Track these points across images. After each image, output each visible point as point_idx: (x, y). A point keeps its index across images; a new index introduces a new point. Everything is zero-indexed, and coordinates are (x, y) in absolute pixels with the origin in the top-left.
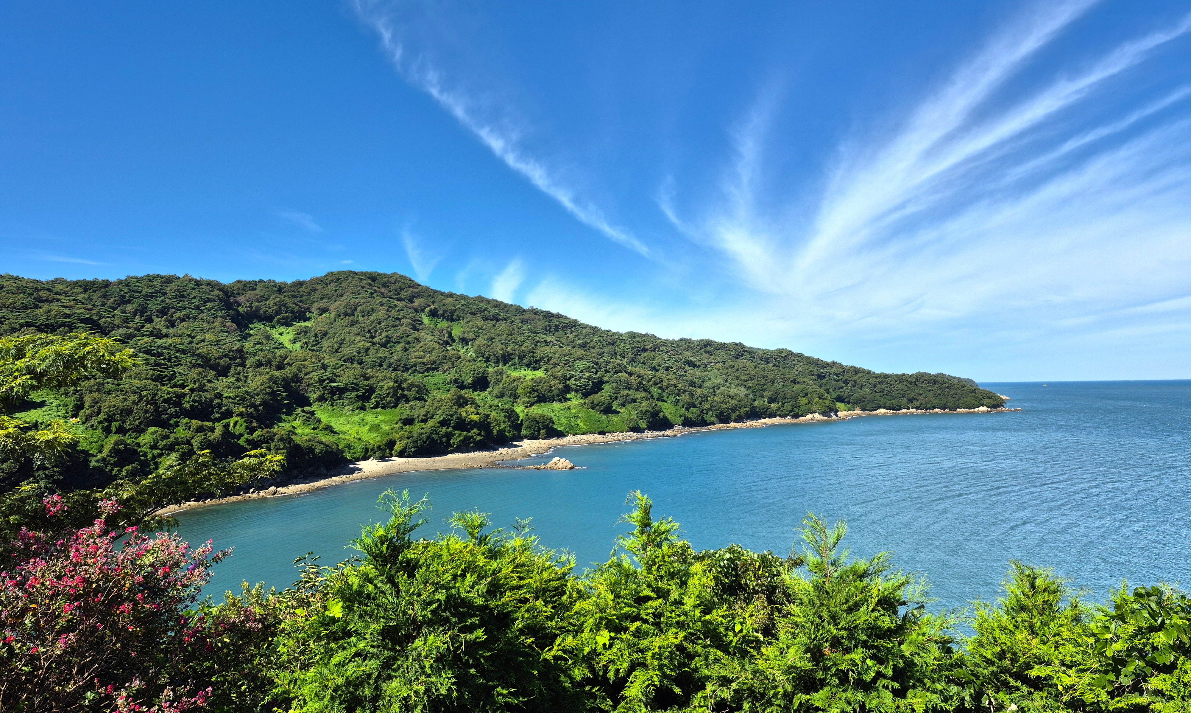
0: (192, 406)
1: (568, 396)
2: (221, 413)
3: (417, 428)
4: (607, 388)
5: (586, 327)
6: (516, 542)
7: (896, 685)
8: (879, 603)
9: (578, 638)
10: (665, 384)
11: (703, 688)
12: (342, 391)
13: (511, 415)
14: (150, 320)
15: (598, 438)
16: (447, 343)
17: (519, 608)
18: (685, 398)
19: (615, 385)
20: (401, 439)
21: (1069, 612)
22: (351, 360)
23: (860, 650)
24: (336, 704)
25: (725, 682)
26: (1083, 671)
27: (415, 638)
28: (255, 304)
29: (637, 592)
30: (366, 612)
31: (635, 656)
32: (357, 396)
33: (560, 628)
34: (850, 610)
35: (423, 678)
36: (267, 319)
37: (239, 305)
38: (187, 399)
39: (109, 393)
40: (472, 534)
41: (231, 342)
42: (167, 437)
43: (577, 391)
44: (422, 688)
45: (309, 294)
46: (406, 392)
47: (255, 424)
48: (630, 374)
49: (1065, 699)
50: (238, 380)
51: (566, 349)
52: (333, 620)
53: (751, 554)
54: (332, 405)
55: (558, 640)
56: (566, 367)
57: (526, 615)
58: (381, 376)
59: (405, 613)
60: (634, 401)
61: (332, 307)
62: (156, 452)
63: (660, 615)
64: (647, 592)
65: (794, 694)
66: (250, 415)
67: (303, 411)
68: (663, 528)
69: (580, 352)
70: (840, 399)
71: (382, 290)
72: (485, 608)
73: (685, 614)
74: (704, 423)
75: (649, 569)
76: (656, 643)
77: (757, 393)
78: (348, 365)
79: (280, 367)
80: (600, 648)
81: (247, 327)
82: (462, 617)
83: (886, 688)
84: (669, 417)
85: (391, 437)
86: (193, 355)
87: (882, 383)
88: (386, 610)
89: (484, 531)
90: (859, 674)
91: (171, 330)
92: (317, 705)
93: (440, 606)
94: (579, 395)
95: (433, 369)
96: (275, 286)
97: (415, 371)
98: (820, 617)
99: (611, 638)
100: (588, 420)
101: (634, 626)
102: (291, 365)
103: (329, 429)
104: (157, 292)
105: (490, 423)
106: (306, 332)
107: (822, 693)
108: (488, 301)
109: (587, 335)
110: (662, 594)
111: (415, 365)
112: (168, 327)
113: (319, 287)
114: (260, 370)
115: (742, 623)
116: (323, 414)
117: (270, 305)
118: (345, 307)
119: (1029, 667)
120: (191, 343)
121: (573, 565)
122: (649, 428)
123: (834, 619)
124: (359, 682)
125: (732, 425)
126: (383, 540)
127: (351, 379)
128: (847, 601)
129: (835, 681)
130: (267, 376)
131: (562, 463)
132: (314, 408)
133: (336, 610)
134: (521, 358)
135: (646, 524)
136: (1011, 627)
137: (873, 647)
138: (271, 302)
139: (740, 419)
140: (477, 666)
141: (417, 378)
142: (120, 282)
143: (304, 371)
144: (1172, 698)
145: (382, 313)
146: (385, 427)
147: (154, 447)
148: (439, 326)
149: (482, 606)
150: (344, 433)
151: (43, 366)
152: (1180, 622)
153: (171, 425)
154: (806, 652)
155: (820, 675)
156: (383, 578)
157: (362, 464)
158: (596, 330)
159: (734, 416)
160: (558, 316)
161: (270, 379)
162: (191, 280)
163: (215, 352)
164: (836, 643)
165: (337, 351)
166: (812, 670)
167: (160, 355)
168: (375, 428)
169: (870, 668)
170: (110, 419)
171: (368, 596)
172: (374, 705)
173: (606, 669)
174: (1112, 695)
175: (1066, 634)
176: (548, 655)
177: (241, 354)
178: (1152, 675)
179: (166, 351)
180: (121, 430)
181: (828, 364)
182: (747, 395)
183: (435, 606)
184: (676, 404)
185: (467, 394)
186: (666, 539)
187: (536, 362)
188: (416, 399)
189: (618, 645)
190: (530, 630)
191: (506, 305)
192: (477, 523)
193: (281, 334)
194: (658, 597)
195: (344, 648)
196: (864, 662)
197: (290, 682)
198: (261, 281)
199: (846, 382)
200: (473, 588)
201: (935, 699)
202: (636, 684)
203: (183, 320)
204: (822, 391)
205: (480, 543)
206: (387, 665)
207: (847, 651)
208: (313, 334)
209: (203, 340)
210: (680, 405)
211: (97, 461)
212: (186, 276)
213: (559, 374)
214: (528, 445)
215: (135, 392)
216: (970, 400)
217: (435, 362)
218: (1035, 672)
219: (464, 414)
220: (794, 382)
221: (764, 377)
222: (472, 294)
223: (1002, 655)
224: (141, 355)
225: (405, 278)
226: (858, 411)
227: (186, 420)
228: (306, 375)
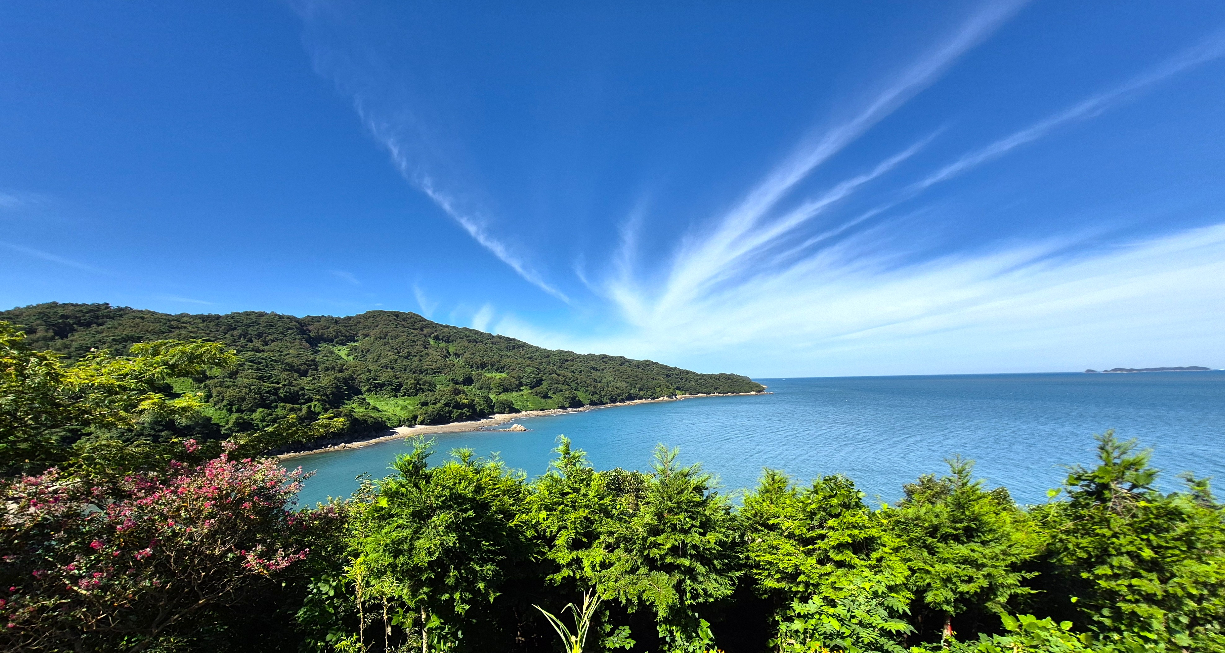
0: (285, 395)
1: (522, 388)
2: (305, 399)
3: (430, 408)
4: (545, 383)
5: (532, 347)
6: (491, 464)
7: (701, 531)
8: (694, 489)
9: (529, 515)
10: (579, 381)
11: (599, 538)
12: (382, 386)
13: (488, 400)
14: (251, 341)
15: (541, 413)
16: (446, 356)
17: (494, 500)
18: (591, 389)
19: (550, 382)
20: (421, 414)
21: (790, 492)
22: (386, 367)
23: (683, 513)
24: (386, 554)
25: (611, 534)
26: (796, 520)
27: (432, 516)
28: (321, 331)
29: (562, 490)
30: (401, 503)
31: (561, 523)
32: (392, 389)
33: (518, 511)
34: (678, 493)
35: (439, 537)
36: (330, 341)
37: (310, 332)
38: (281, 391)
39: (228, 387)
40: (464, 460)
41: (308, 355)
42: (271, 415)
43: (527, 385)
44: (438, 543)
45: (356, 325)
46: (422, 386)
47: (328, 406)
48: (559, 375)
49: (785, 534)
50: (314, 379)
51: (520, 360)
52: (382, 509)
53: (627, 472)
54: (376, 394)
55: (517, 516)
56: (520, 371)
57: (498, 504)
58: (405, 376)
59: (425, 503)
60: (561, 391)
61: (371, 334)
62: (264, 424)
63: (576, 502)
64: (568, 490)
65: (647, 538)
66: (324, 401)
67: (358, 398)
68: (577, 455)
69: (528, 362)
70: (678, 388)
71: (403, 323)
72: (473, 500)
73: (589, 500)
74: (602, 403)
75: (569, 477)
76: (573, 516)
77: (632, 385)
78: (384, 369)
79: (341, 371)
80: (541, 520)
81: (317, 346)
82: (460, 505)
83: (696, 532)
84: (582, 400)
85: (414, 413)
86: (282, 363)
87: (701, 379)
88: (414, 502)
89: (472, 459)
90: (682, 525)
91: (266, 348)
92: (375, 555)
93: (446, 498)
94: (528, 387)
95: (438, 372)
96: (333, 319)
97: (427, 373)
98: (663, 498)
99: (547, 515)
100: (533, 403)
101: (560, 508)
102: (348, 370)
103: (375, 409)
104: (253, 323)
105: (475, 405)
106: (356, 349)
107: (662, 536)
108: (471, 331)
109: (532, 352)
110: (576, 490)
111: (427, 370)
112: (263, 346)
113: (362, 320)
114: (328, 372)
115: (620, 504)
116: (371, 400)
117: (331, 331)
118: (380, 333)
119: (768, 519)
120: (281, 355)
121: (525, 477)
122: (570, 407)
123: (670, 498)
124: (401, 542)
125: (618, 404)
126: (409, 462)
127: (387, 378)
128: (677, 489)
129: (670, 530)
130: (333, 377)
131: (518, 427)
132: (365, 396)
133: (384, 503)
134: (492, 366)
135: (567, 453)
136: (761, 501)
137: (690, 511)
138: (331, 330)
139: (622, 401)
140: (470, 531)
141: (428, 378)
142: (227, 316)
143: (357, 373)
144: (838, 530)
145: (404, 338)
146: (411, 408)
147: (263, 420)
148: (440, 345)
149: (471, 498)
150: (385, 411)
151: (174, 360)
152: (845, 493)
153: (273, 407)
154: (654, 516)
155: (662, 527)
156: (412, 484)
157: (397, 429)
158: (538, 349)
159: (619, 399)
160: (514, 340)
161: (335, 379)
162: (276, 315)
163: (296, 362)
164: (671, 510)
165: (376, 361)
166: (657, 525)
167: (260, 363)
168: (404, 408)
169: (688, 522)
170: (231, 404)
171: (403, 494)
172: (410, 554)
173: (545, 530)
174: (809, 530)
175: (788, 502)
176: (512, 524)
177: (314, 364)
178: (829, 519)
179: (264, 361)
180: (239, 411)
181: (672, 368)
182: (626, 387)
183: (443, 498)
184: (585, 392)
185: (460, 387)
186: (579, 461)
187: (502, 368)
188: (429, 390)
189: (552, 518)
190: (500, 511)
191: (482, 333)
192: (467, 454)
193: (340, 350)
194: (574, 492)
195: (390, 524)
196: (685, 519)
197: (358, 544)
198: (323, 316)
199: (682, 379)
200: (466, 488)
201: (721, 536)
202: (562, 538)
203: (273, 341)
204: (668, 384)
205: (470, 465)
206: (416, 532)
207: (676, 514)
208: (360, 350)
209: (288, 354)
210: (588, 392)
211: (226, 430)
212: (272, 312)
213: (516, 376)
214: (498, 417)
215: (246, 387)
216: (747, 388)
217: (439, 368)
218: (770, 522)
219: (459, 400)
220: (653, 379)
221: (637, 376)
222: (460, 327)
223: (755, 515)
224: (247, 363)
225: (418, 315)
226: (687, 395)
227: (282, 404)
228: (358, 376)
